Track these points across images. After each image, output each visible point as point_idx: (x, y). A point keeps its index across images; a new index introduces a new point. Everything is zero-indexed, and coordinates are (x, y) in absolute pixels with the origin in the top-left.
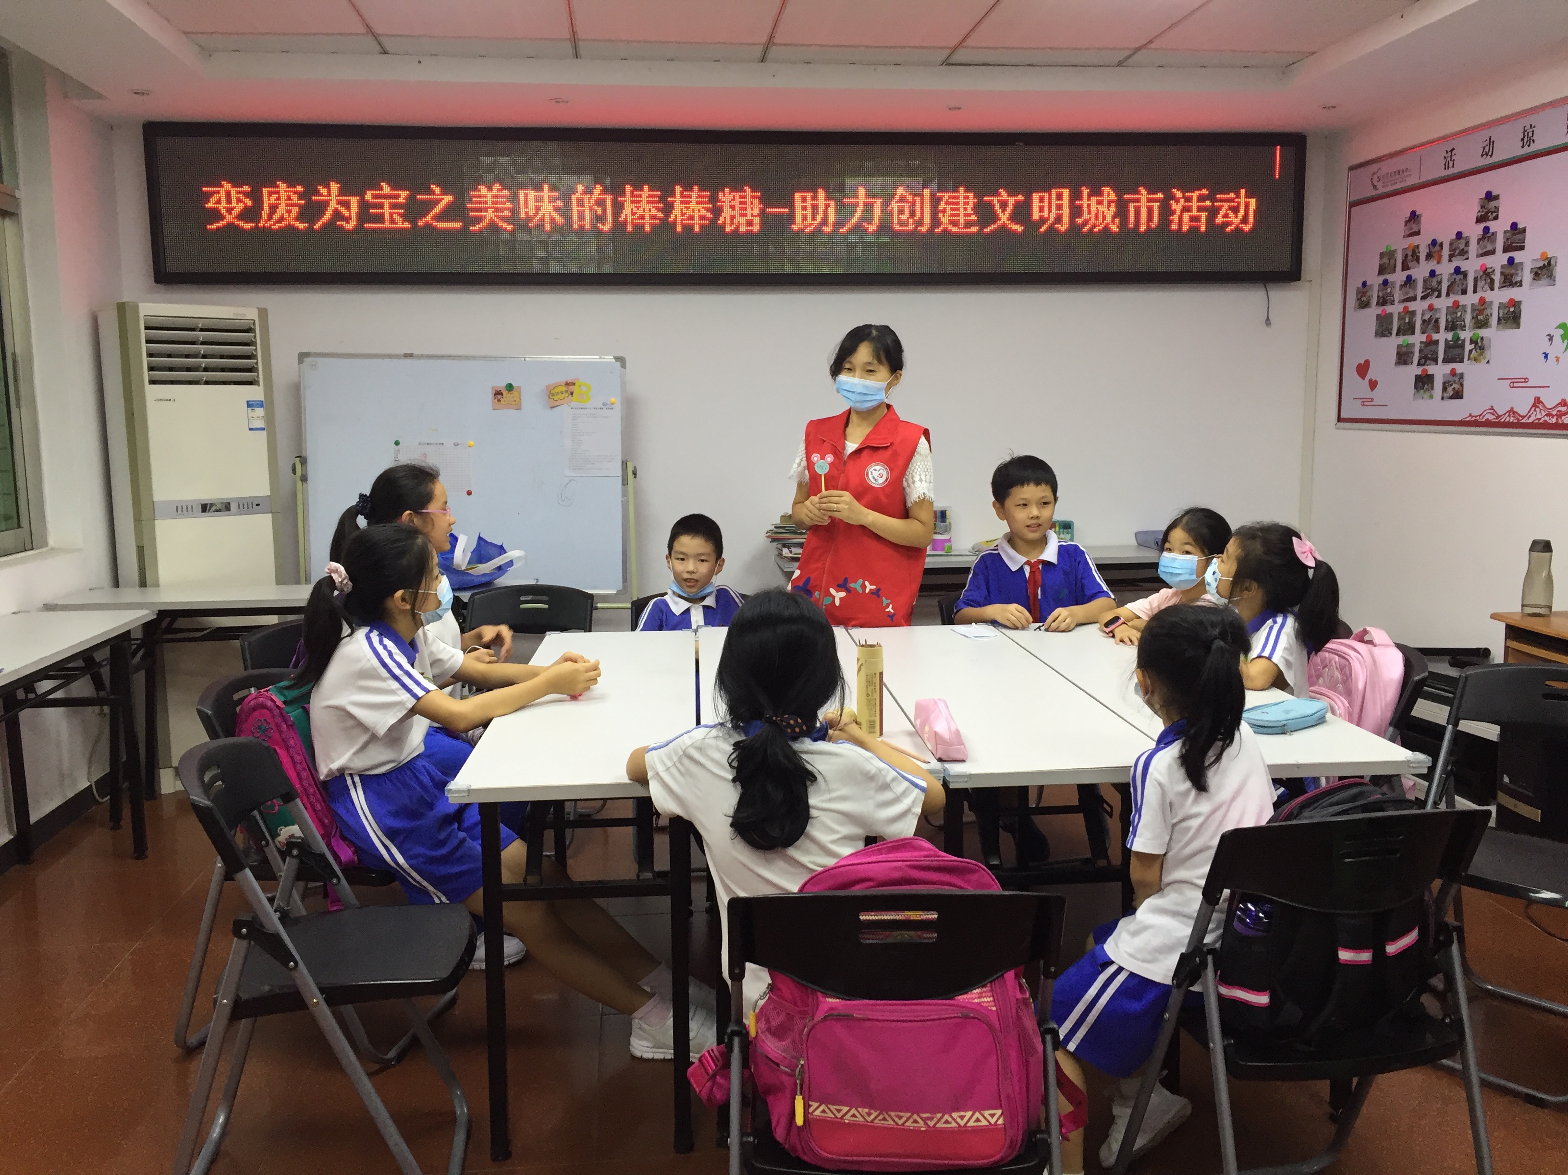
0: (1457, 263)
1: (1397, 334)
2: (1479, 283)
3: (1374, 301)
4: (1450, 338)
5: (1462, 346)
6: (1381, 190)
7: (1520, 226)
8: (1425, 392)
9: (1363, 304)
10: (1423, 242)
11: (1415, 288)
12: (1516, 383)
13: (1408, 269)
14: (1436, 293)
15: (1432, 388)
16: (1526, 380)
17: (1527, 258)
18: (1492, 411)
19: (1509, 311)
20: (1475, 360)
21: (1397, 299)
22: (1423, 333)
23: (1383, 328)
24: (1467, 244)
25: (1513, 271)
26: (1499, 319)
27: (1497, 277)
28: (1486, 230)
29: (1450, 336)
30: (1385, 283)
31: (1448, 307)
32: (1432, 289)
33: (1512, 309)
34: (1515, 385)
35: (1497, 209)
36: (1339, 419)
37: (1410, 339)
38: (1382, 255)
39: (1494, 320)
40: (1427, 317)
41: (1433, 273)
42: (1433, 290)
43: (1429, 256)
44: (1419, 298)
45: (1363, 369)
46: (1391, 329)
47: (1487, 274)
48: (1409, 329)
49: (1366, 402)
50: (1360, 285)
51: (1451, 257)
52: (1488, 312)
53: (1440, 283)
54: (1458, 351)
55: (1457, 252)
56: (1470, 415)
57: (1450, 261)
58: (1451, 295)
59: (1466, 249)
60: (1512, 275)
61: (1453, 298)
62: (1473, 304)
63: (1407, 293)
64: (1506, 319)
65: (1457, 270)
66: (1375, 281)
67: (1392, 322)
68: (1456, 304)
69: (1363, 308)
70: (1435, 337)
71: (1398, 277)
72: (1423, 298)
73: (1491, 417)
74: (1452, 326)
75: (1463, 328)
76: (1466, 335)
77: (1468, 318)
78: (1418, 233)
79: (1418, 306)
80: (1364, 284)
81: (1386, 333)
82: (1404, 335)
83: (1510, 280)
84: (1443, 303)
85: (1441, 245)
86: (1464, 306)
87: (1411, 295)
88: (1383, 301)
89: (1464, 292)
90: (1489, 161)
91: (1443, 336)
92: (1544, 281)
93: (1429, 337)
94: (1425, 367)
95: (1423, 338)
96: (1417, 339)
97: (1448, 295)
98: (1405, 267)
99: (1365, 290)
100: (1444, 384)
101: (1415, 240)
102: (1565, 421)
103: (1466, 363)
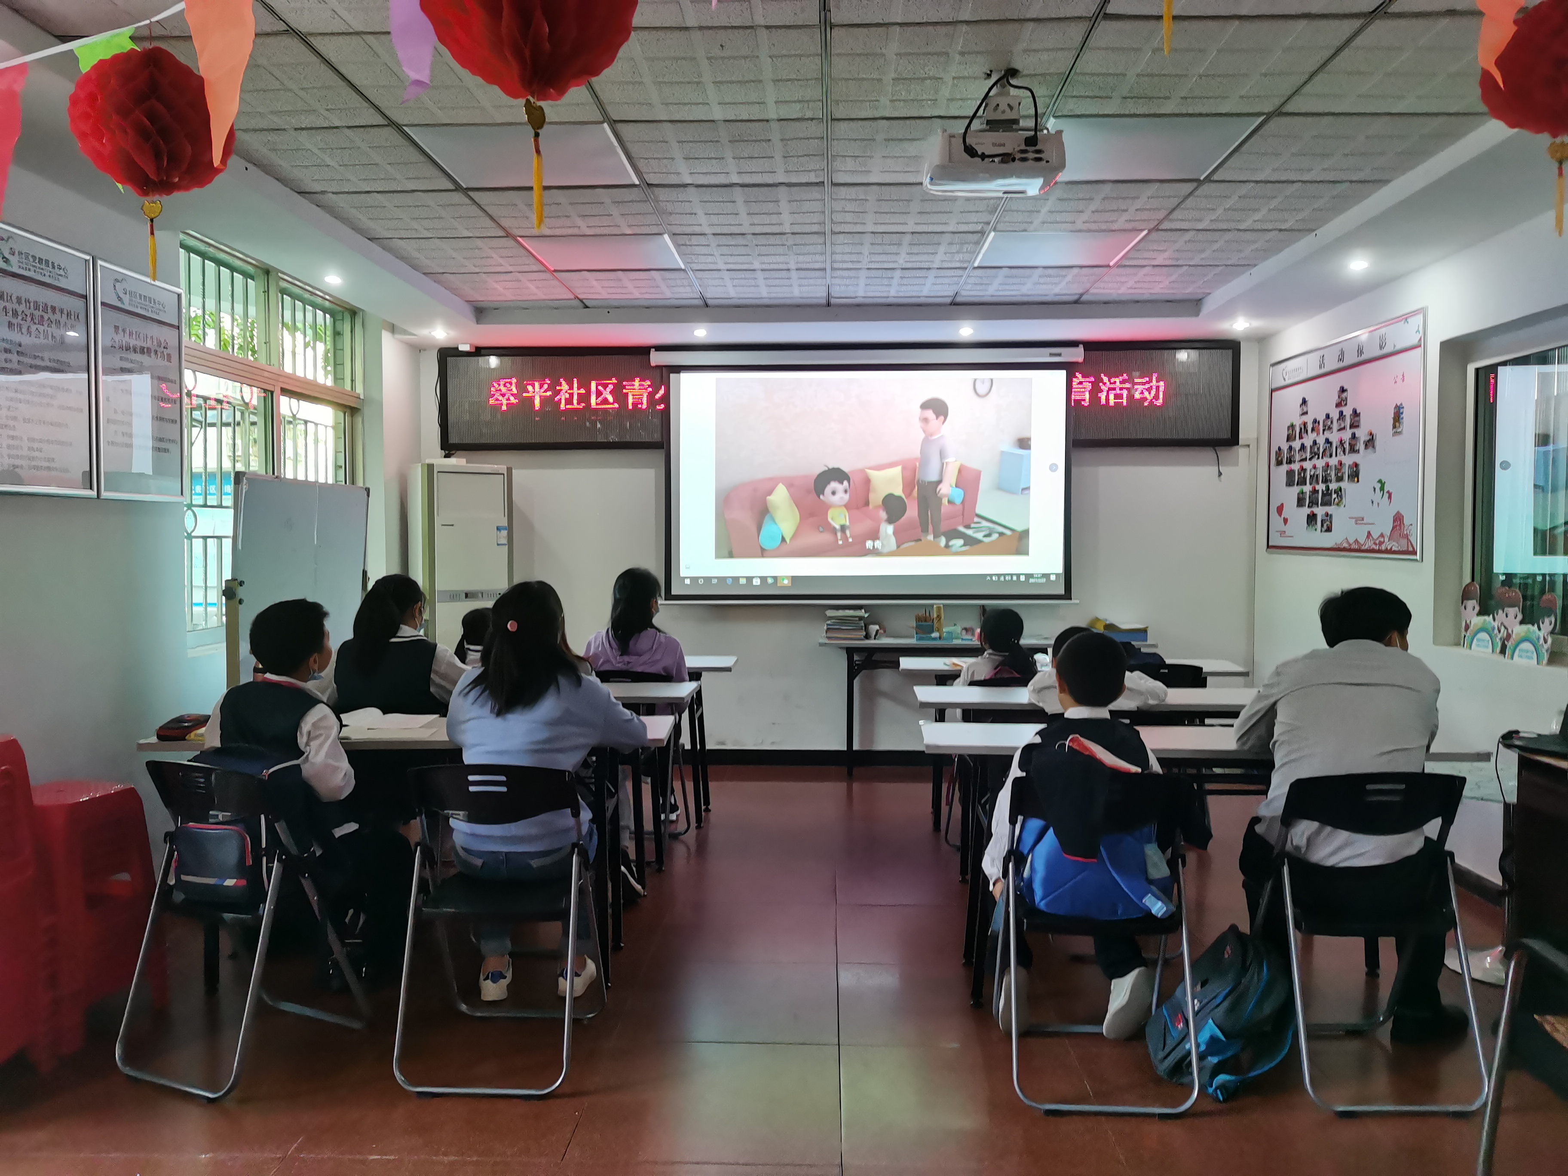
0: (1327, 434)
1: (1297, 484)
2: (1338, 450)
3: (1285, 461)
4: (1324, 489)
5: (1331, 495)
6: (1288, 382)
7: (1358, 412)
8: (1312, 526)
9: (1279, 463)
10: (1309, 419)
11: (1305, 452)
12: (1359, 520)
13: (1302, 438)
14: (1317, 456)
15: (1316, 523)
16: (1363, 519)
17: (1362, 434)
18: (1346, 541)
19: (1353, 471)
20: (1338, 504)
21: (1296, 461)
22: (1311, 484)
23: (1290, 480)
24: (1332, 422)
25: (1355, 442)
26: (1349, 476)
27: (1347, 446)
28: (1341, 413)
29: (1324, 487)
30: (1290, 448)
31: (1323, 467)
33: (1354, 469)
34: (1358, 523)
35: (1346, 399)
36: (1268, 546)
37: (1304, 488)
38: (1288, 428)
39: (1346, 477)
40: (1312, 473)
41: (1315, 442)
42: (1315, 454)
43: (1313, 430)
44: (1308, 459)
45: (1280, 509)
46: (1294, 481)
47: (1342, 443)
48: (1303, 481)
49: (1282, 534)
50: (1277, 449)
51: (1324, 430)
52: (1343, 470)
53: (1318, 449)
54: (1328, 498)
55: (1327, 427)
56: (1336, 543)
57: (1323, 433)
58: (1324, 458)
59: (1331, 426)
60: (1354, 445)
61: (1326, 459)
62: (1335, 465)
63: (1302, 456)
64: (1352, 476)
65: (1327, 441)
66: (1285, 448)
67: (1294, 477)
68: (1327, 465)
69: (1279, 465)
70: (1317, 487)
71: (1296, 445)
72: (1310, 459)
73: (1345, 545)
74: (1326, 480)
75: (1331, 482)
76: (1333, 486)
77: (1333, 474)
78: (1306, 413)
79: (1308, 465)
80: (1279, 449)
81: (1292, 483)
82: (1301, 485)
83: (1353, 450)
84: (1320, 463)
85: (1319, 423)
86: (1331, 466)
87: (1304, 457)
88: (1290, 461)
89: (1331, 456)
90: (1342, 365)
91: (1321, 487)
92: (1370, 450)
93: (1314, 487)
94: (1312, 509)
95: (1311, 488)
96: (1307, 488)
97: (1322, 457)
98: (1301, 437)
99: (1280, 452)
100: (1322, 521)
101: (1305, 418)
102: (1383, 547)
103: (1333, 507)
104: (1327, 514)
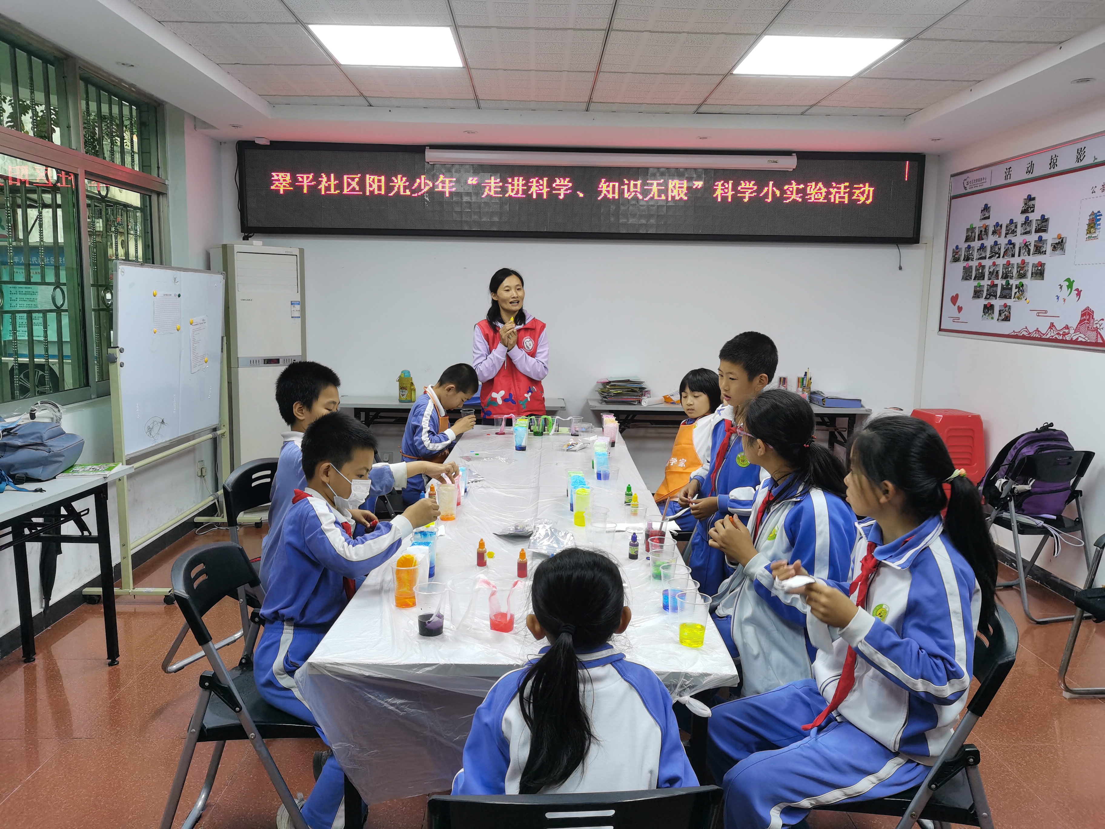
0: (1010, 237)
1: (975, 279)
2: (1022, 250)
3: (962, 258)
4: (1004, 284)
5: (1011, 289)
6: (969, 190)
7: (1047, 218)
8: (989, 315)
9: (956, 260)
10: (991, 223)
11: (985, 252)
12: (1042, 313)
13: (982, 239)
14: (997, 255)
15: (993, 313)
16: (1046, 312)
17: (1050, 237)
18: (1026, 330)
19: (1038, 269)
20: (1018, 298)
21: (975, 259)
22: (989, 279)
23: (967, 276)
24: (1016, 227)
25: (1041, 245)
26: (1032, 274)
27: (1032, 248)
28: (1027, 218)
29: (1004, 282)
30: (969, 247)
31: (1003, 265)
32: (995, 253)
33: (1040, 268)
34: (1040, 314)
35: (1034, 205)
36: (940, 330)
37: (982, 283)
38: (968, 230)
39: (1029, 274)
40: (991, 270)
41: (996, 243)
43: (994, 233)
44: (987, 257)
45: (954, 299)
46: (972, 276)
47: (1026, 245)
48: (981, 277)
49: (956, 320)
50: (955, 248)
51: (1007, 234)
52: (1026, 268)
53: (999, 249)
54: (1008, 291)
55: (1010, 231)
56: (1014, 331)
57: (1006, 237)
58: (1005, 257)
59: (1015, 230)
60: (1040, 247)
61: (1007, 259)
62: (1018, 264)
63: (981, 255)
64: (1036, 274)
65: (1010, 242)
66: (963, 246)
67: (972, 272)
68: (1008, 263)
69: (955, 262)
70: (996, 282)
71: (976, 244)
72: (990, 258)
73: (1025, 333)
74: (1005, 276)
75: (1011, 278)
76: (1014, 282)
77: (1015, 271)
78: (988, 218)
79: (987, 263)
80: (957, 247)
81: (968, 278)
82: (978, 280)
83: (1039, 250)
84: (1001, 262)
85: (1001, 226)
86: (1013, 264)
87: (983, 255)
88: (967, 259)
89: (1013, 256)
90: (1030, 176)
91: (1000, 282)
92: (1058, 252)
93: (993, 282)
94: (990, 300)
95: (989, 283)
96: (986, 283)
97: (1003, 257)
98: (980, 239)
99: (957, 251)
100: (1000, 311)
101: (987, 222)
102: (1068, 338)
103: (1013, 300)
104: (1005, 306)
